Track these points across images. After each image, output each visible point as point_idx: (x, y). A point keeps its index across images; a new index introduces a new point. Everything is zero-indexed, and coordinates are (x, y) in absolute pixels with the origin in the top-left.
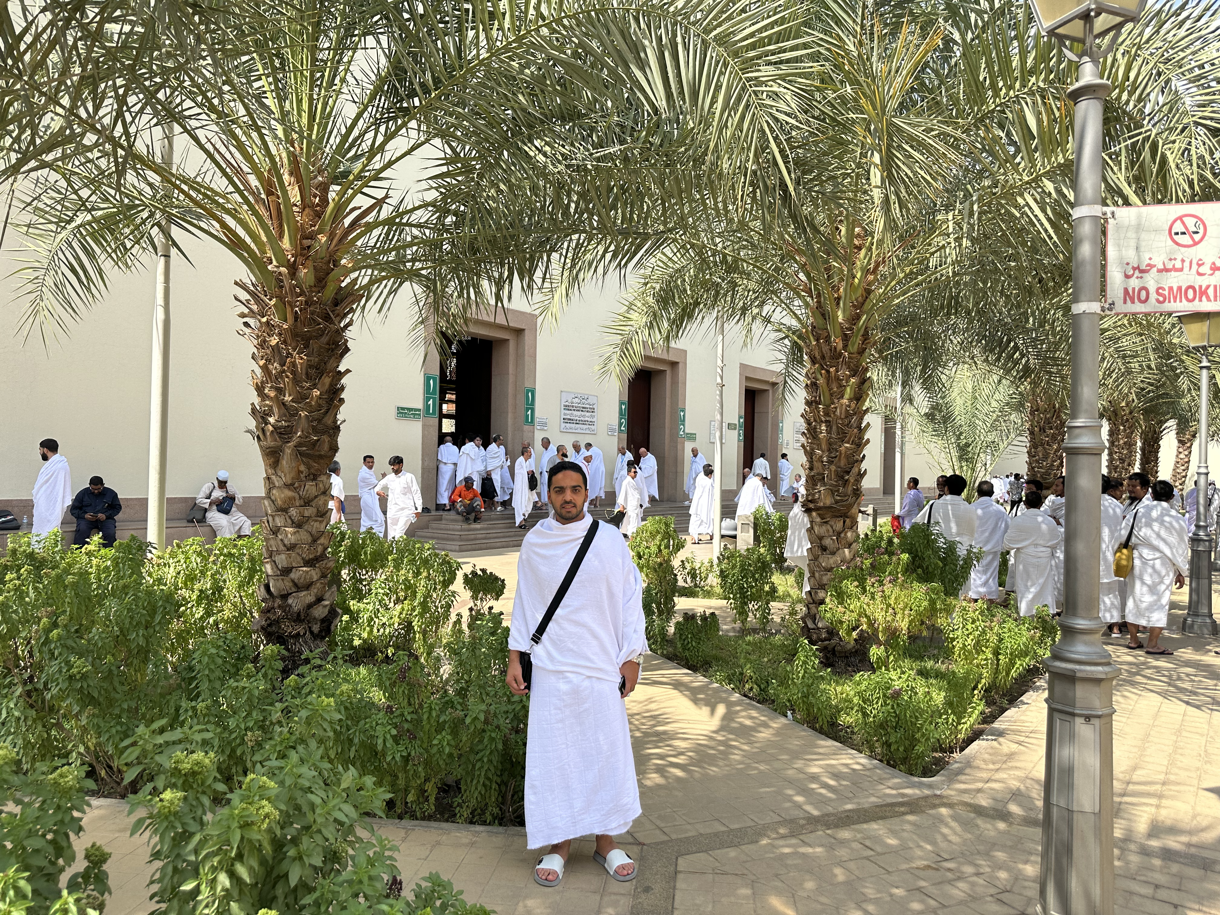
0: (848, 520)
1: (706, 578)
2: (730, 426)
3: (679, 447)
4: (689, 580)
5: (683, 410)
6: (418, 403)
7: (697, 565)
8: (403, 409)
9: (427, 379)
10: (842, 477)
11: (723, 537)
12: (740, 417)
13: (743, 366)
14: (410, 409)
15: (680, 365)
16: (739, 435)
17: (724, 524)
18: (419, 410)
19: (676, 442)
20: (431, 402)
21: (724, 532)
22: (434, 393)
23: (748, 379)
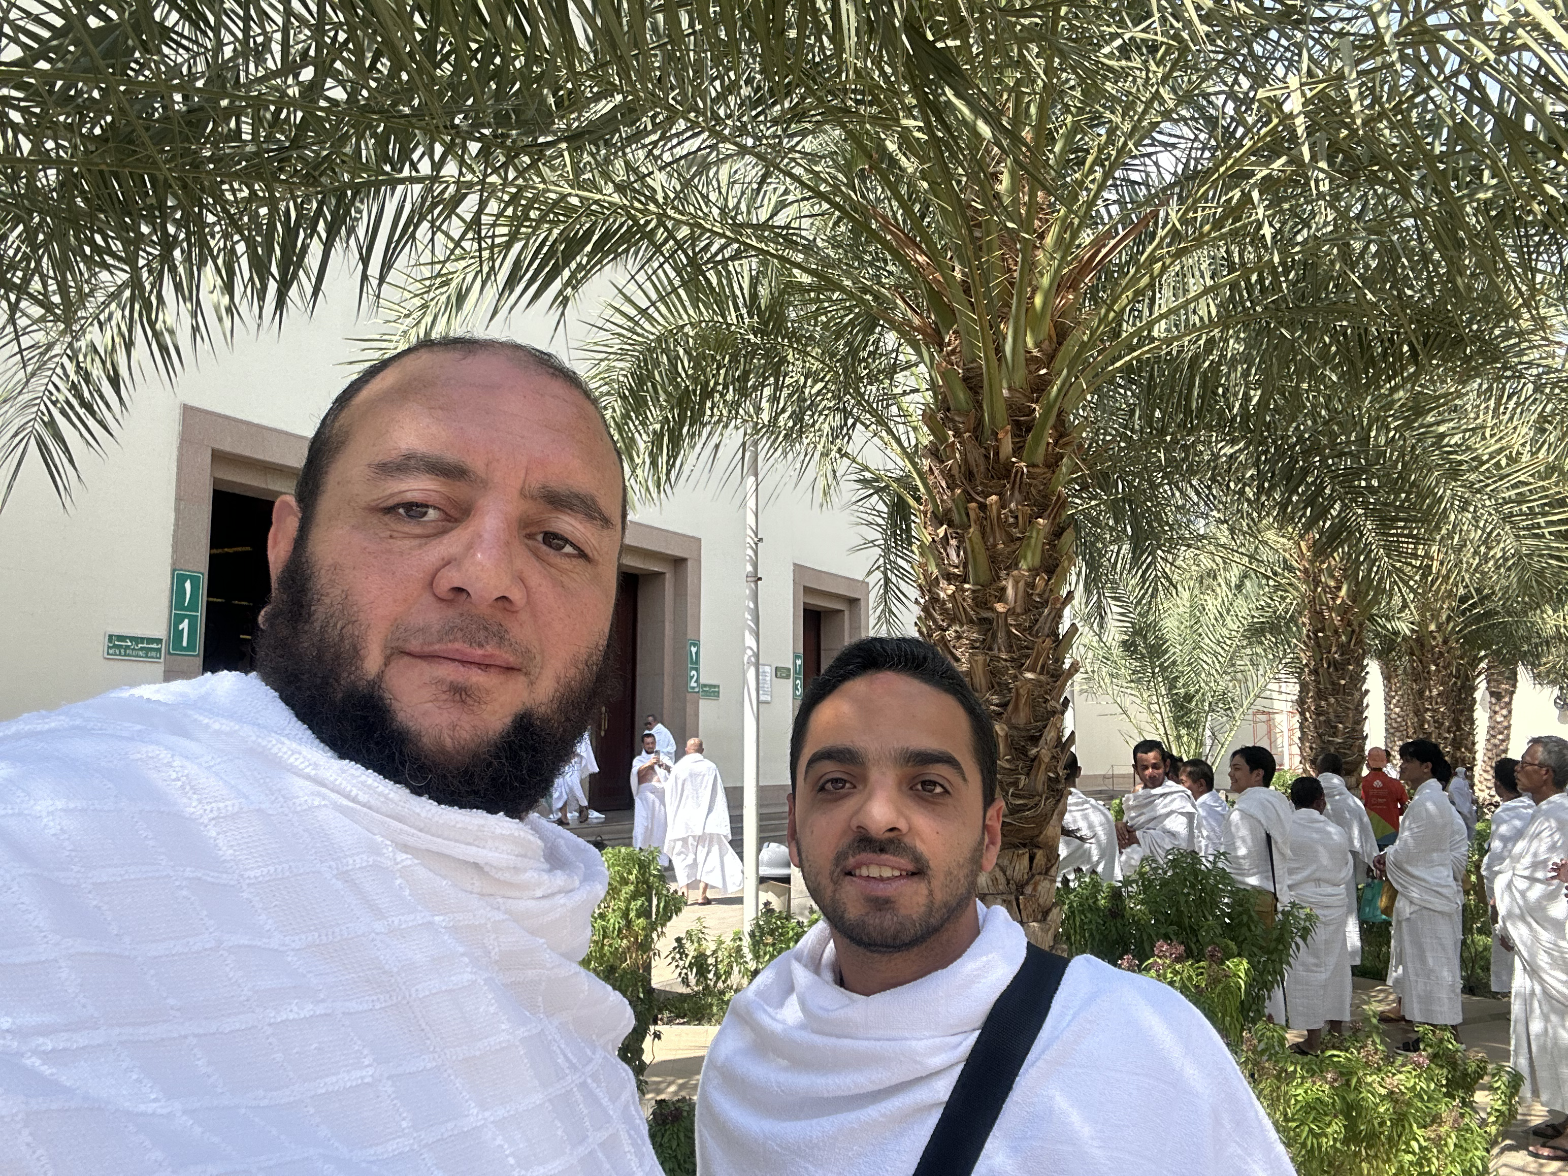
0: (1039, 854)
1: (728, 974)
2: (780, 673)
3: (689, 709)
4: (692, 979)
5: (697, 644)
6: (158, 629)
7: (709, 947)
8: (121, 638)
9: (178, 580)
10: (1024, 752)
11: (762, 880)
12: (796, 657)
13: (799, 569)
14: (136, 640)
15: (690, 563)
16: (795, 688)
17: (767, 853)
18: (159, 641)
19: (684, 701)
20: (185, 625)
21: (765, 871)
22: (193, 606)
23: (808, 590)
